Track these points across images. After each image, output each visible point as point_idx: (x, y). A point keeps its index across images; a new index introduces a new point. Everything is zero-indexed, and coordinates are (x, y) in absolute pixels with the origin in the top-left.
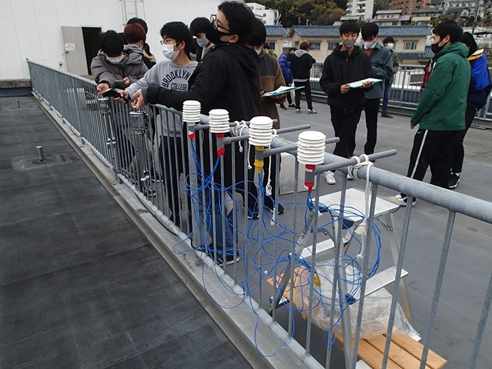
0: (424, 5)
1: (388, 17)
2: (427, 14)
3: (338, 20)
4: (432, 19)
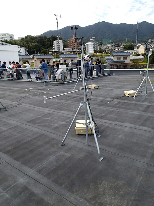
1: (68, 50)
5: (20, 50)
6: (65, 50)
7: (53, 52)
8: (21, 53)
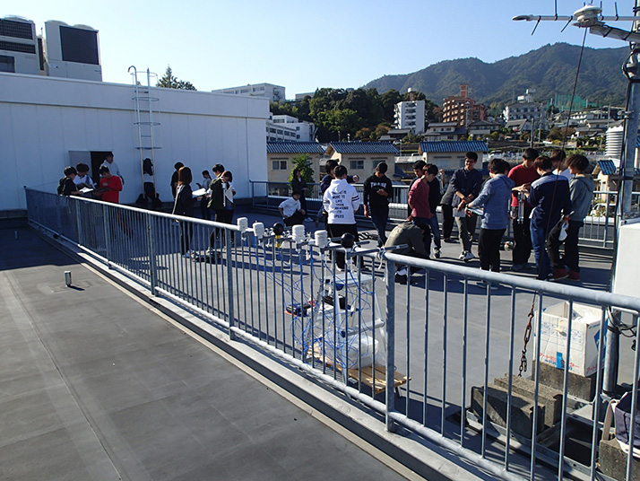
0: (482, 117)
1: (442, 130)
2: (486, 126)
3: (385, 133)
4: (491, 132)
5: (298, 128)
6: (431, 130)
7: (392, 135)
8: (298, 137)
